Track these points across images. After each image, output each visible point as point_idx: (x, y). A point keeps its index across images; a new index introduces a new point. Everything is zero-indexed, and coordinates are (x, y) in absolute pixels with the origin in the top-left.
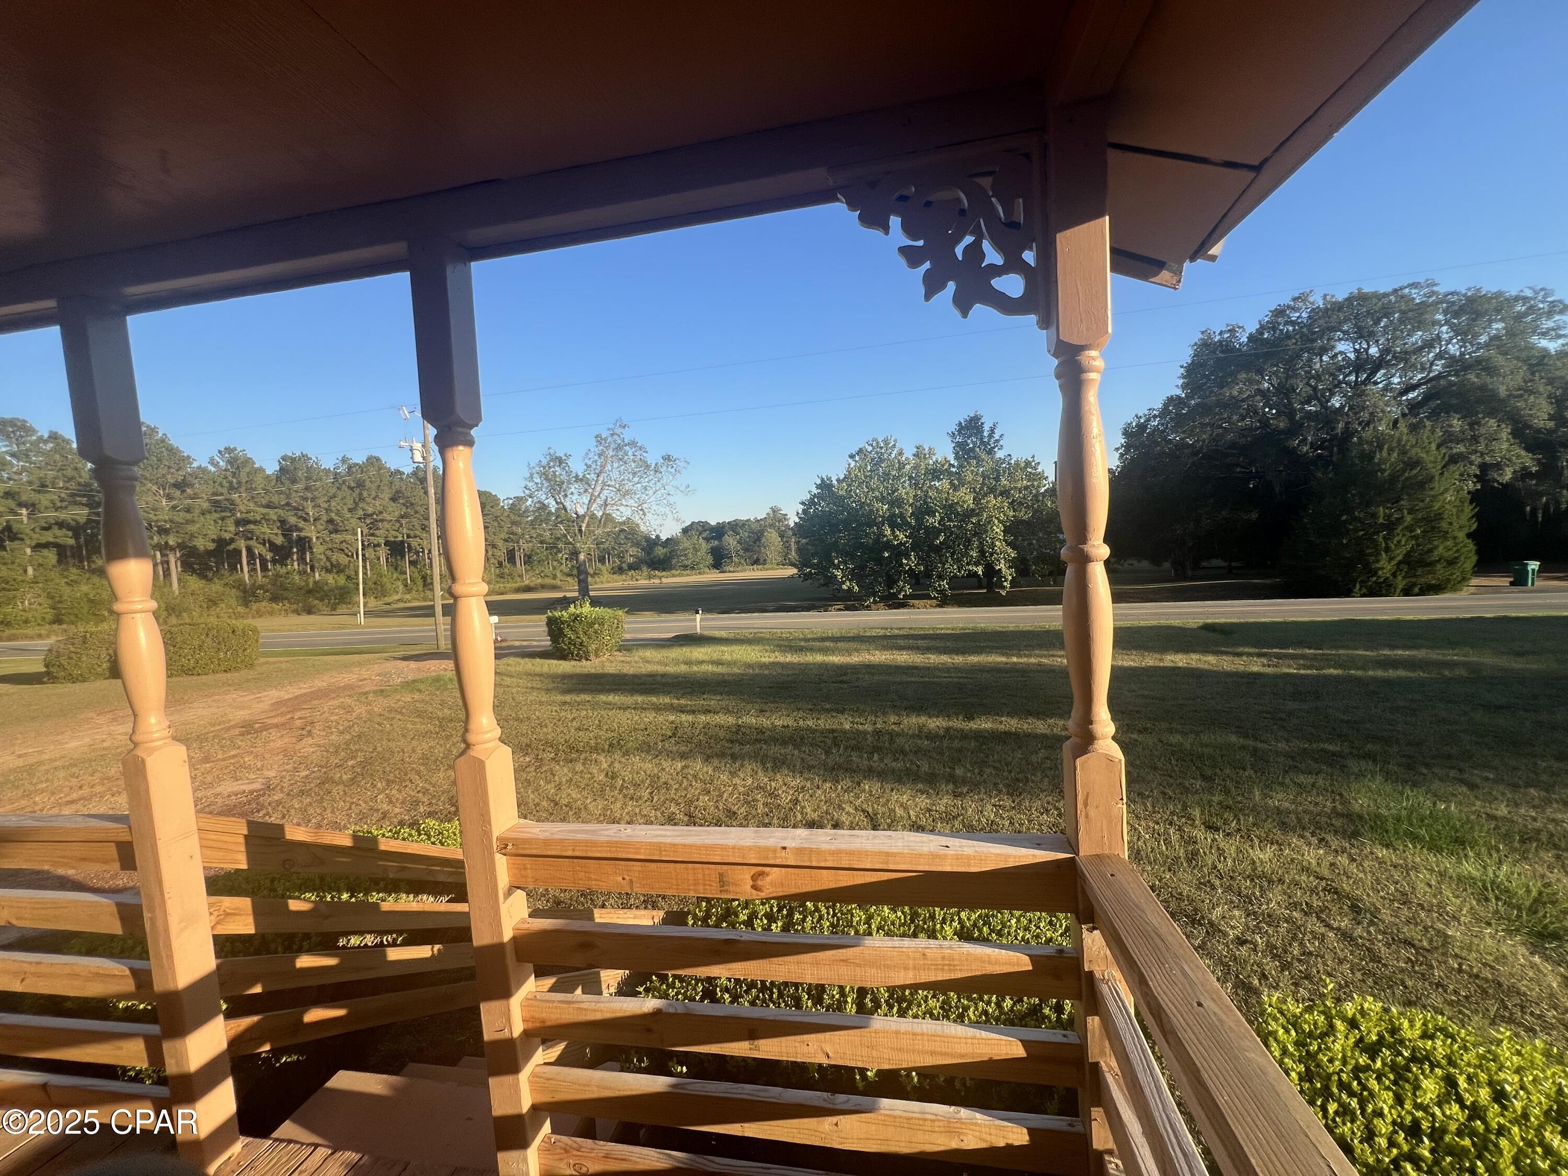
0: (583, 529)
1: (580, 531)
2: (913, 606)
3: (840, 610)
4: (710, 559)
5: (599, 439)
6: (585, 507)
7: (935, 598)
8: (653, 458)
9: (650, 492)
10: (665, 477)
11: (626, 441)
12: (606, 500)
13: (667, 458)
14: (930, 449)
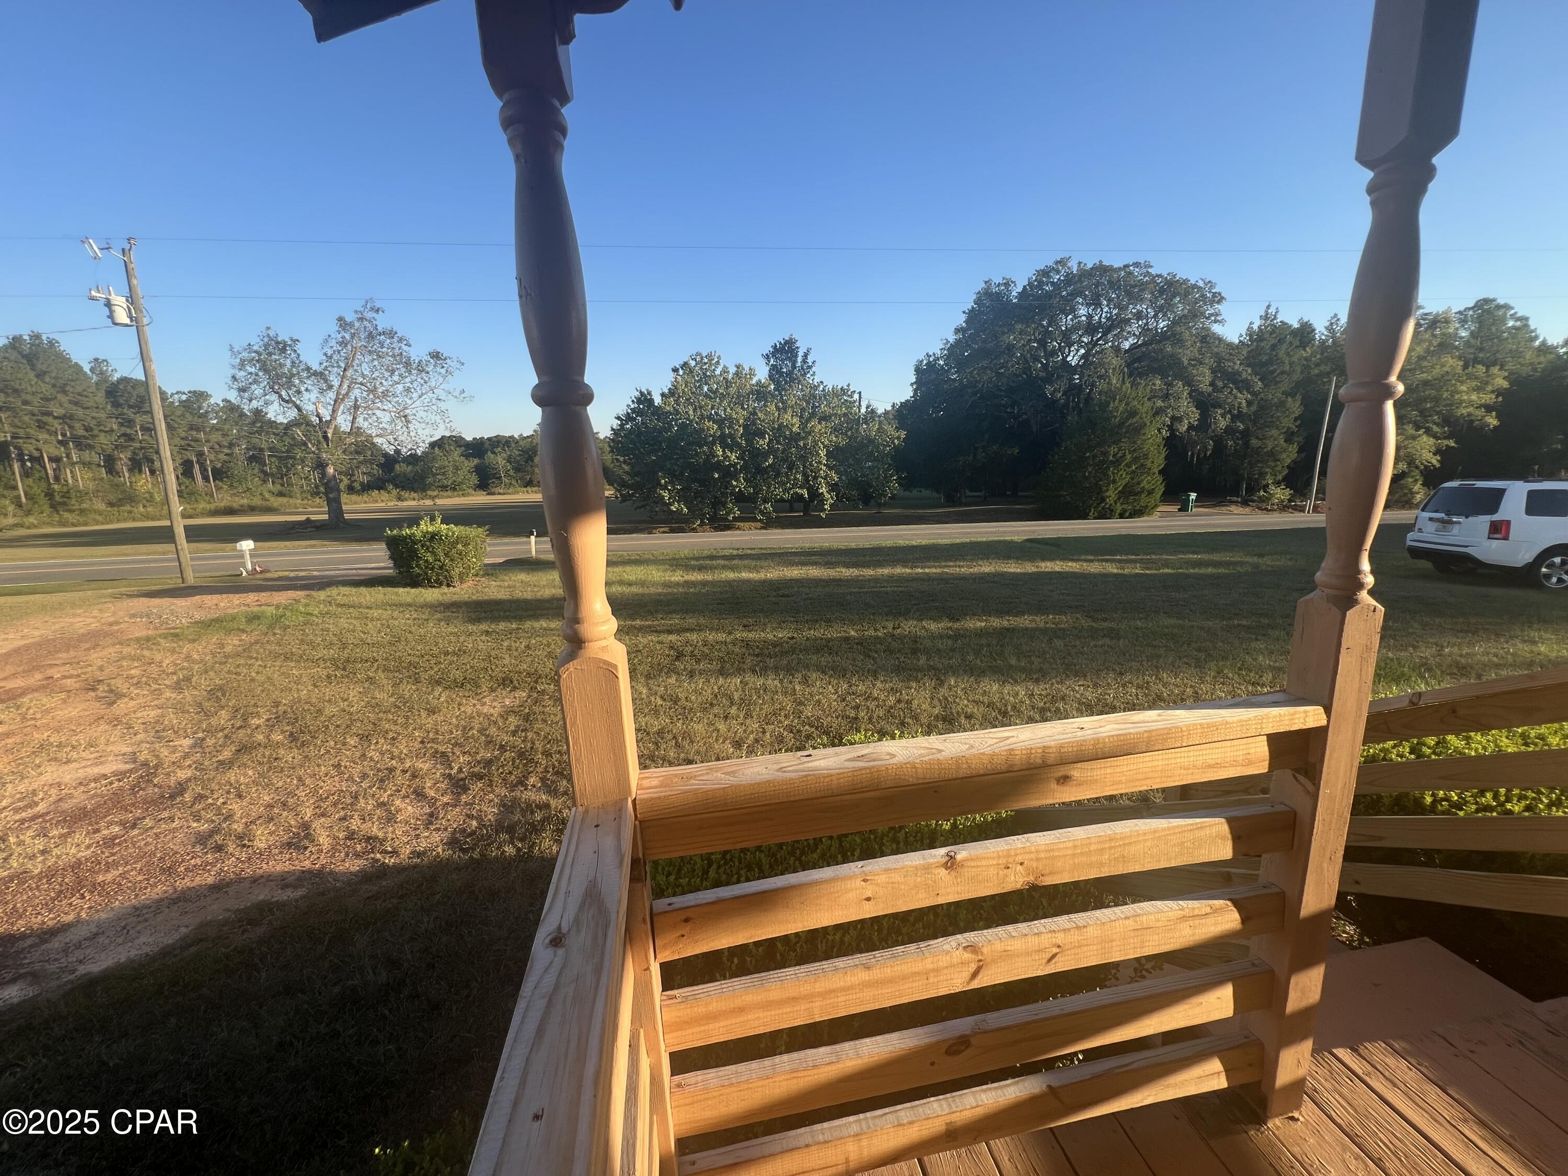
0: (329, 435)
1: (325, 437)
2: (738, 528)
3: (664, 532)
4: (474, 479)
5: (343, 324)
6: (330, 408)
7: (761, 521)
8: (417, 353)
9: (415, 395)
10: (433, 380)
11: (380, 329)
12: (356, 400)
13: (436, 356)
14: (750, 369)
